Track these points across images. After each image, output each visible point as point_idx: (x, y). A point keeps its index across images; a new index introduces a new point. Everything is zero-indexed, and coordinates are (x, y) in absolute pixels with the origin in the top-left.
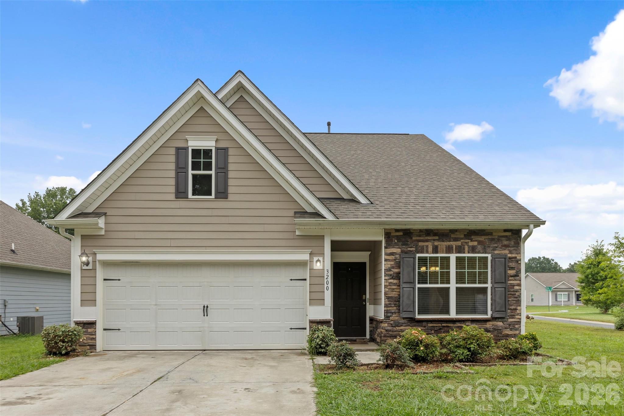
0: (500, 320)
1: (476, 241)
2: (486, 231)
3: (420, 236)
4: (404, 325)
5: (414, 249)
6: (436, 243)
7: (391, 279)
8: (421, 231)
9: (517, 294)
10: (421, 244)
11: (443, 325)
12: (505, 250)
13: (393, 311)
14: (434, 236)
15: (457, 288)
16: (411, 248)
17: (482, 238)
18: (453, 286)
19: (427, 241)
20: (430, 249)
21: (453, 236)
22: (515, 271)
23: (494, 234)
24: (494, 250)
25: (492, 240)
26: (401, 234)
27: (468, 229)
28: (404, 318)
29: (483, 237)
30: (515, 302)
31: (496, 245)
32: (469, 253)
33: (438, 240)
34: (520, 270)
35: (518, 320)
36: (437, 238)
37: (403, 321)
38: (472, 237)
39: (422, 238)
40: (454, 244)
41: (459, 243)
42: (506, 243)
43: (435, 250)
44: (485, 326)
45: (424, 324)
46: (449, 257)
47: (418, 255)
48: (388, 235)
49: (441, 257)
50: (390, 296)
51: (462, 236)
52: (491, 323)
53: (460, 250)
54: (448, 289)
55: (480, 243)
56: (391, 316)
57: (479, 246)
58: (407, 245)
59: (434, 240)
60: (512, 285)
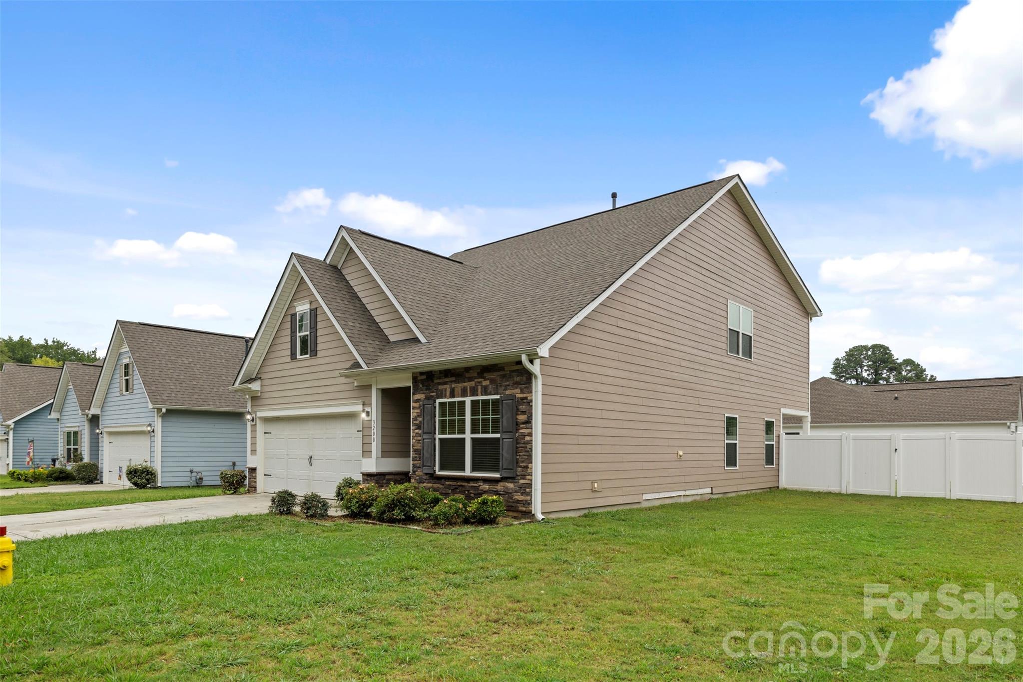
0: (511, 480)
1: (488, 379)
2: (499, 366)
3: (440, 378)
4: (427, 481)
5: (435, 394)
6: (453, 386)
7: (416, 429)
8: (441, 372)
9: (528, 446)
10: (440, 387)
11: (459, 483)
12: (516, 388)
13: (418, 465)
14: (451, 377)
15: (472, 438)
16: (433, 392)
17: (493, 376)
18: (468, 436)
19: (445, 383)
20: (448, 393)
21: (467, 375)
22: (526, 416)
23: (506, 369)
24: (506, 389)
25: (504, 376)
26: (424, 377)
27: (481, 366)
28: (426, 474)
29: (495, 374)
30: (527, 457)
31: (508, 383)
32: (482, 395)
33: (455, 382)
34: (532, 415)
35: (529, 482)
36: (453, 379)
37: (425, 477)
38: (485, 375)
39: (441, 381)
40: (468, 385)
41: (473, 384)
42: (518, 379)
43: (452, 395)
44: (496, 487)
45: (443, 481)
46: (465, 401)
47: (438, 401)
48: (415, 379)
49: (458, 402)
50: (416, 448)
51: (475, 375)
52: (502, 484)
53: (474, 393)
54: (464, 439)
55: (492, 381)
56: (417, 471)
57: (490, 386)
58: (429, 389)
59: (451, 382)
60: (523, 434)
